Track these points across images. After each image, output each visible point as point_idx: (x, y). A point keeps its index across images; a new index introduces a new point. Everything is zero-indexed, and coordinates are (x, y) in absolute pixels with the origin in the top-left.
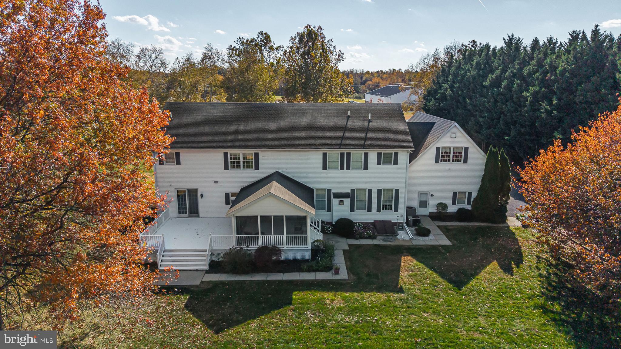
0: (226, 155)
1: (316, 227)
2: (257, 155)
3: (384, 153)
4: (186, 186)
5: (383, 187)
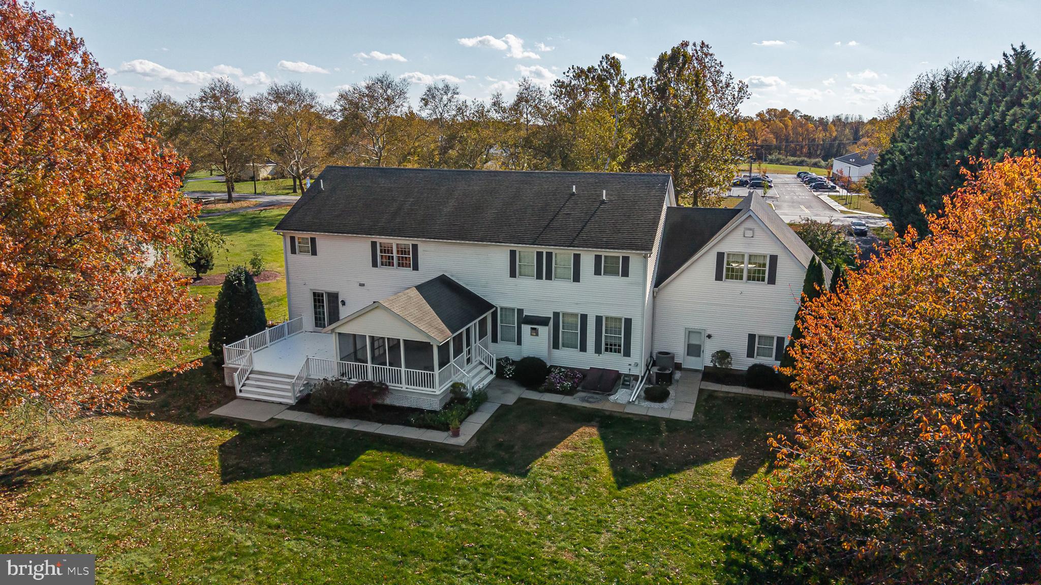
0: (374, 244)
1: (489, 366)
2: (415, 247)
3: (606, 257)
4: (326, 287)
5: (604, 312)
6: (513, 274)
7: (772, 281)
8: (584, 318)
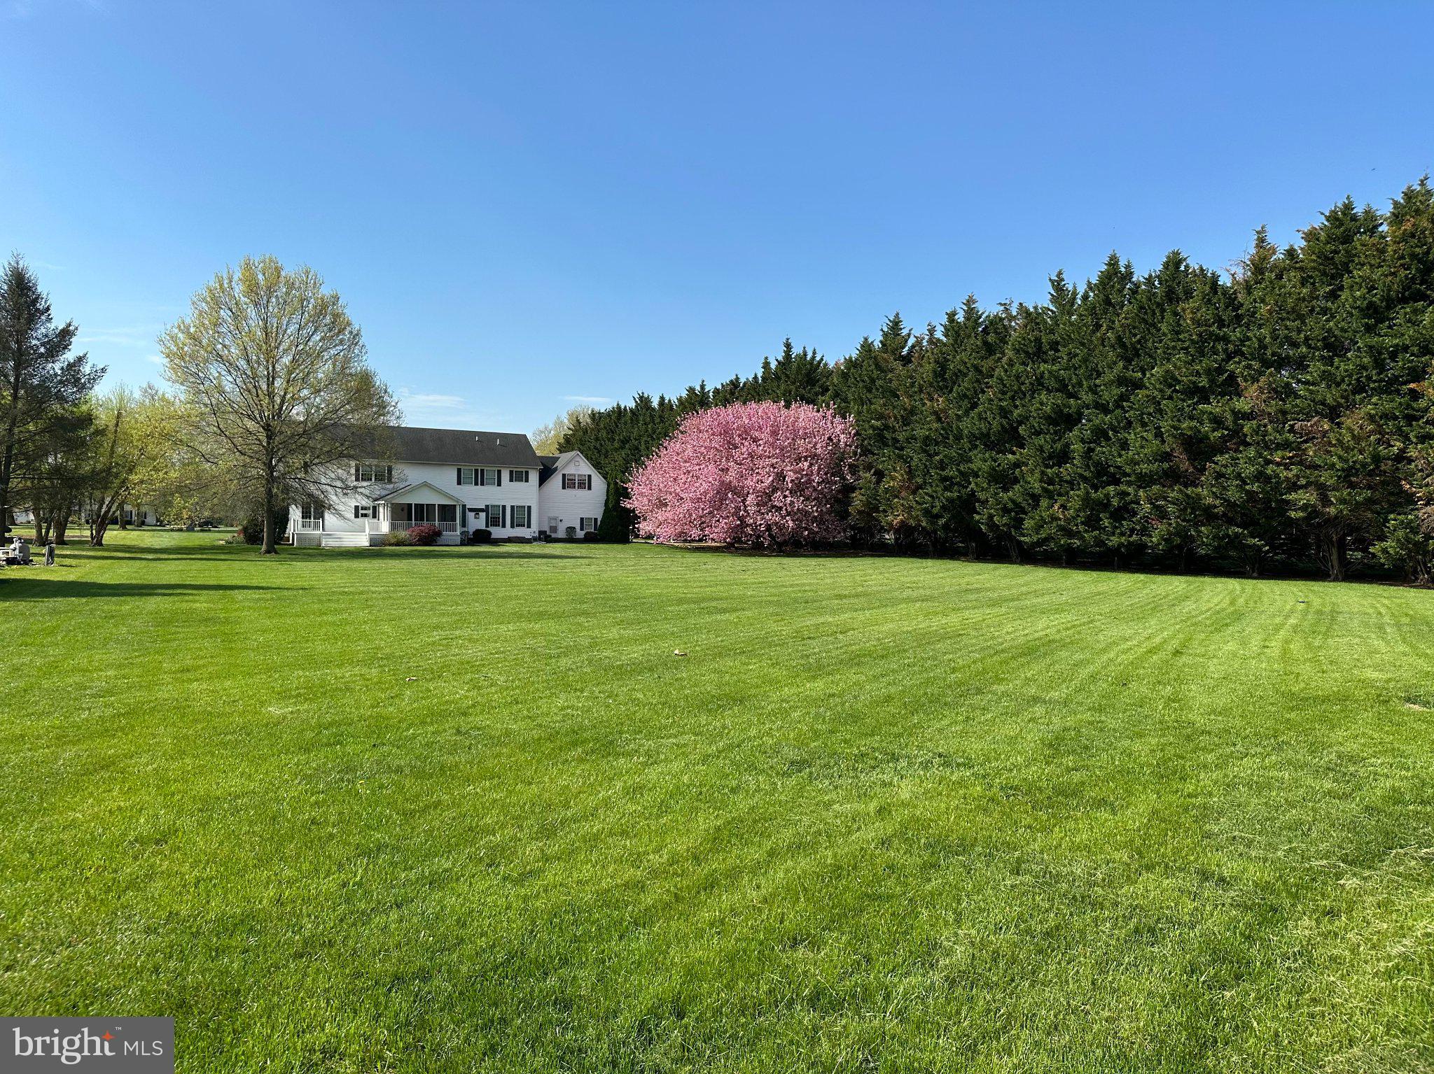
0: (357, 466)
3: (515, 471)
5: (515, 504)
6: (459, 483)
7: (590, 488)
8: (504, 507)
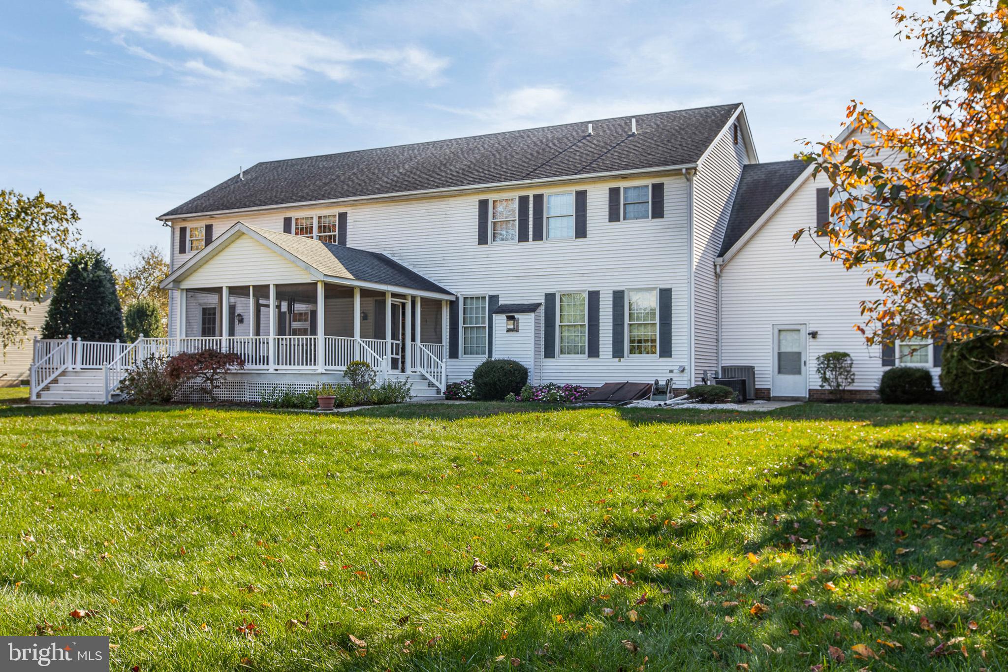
0: (287, 222)
1: (434, 381)
2: (343, 217)
3: (625, 189)
6: (483, 239)
8: (594, 297)
